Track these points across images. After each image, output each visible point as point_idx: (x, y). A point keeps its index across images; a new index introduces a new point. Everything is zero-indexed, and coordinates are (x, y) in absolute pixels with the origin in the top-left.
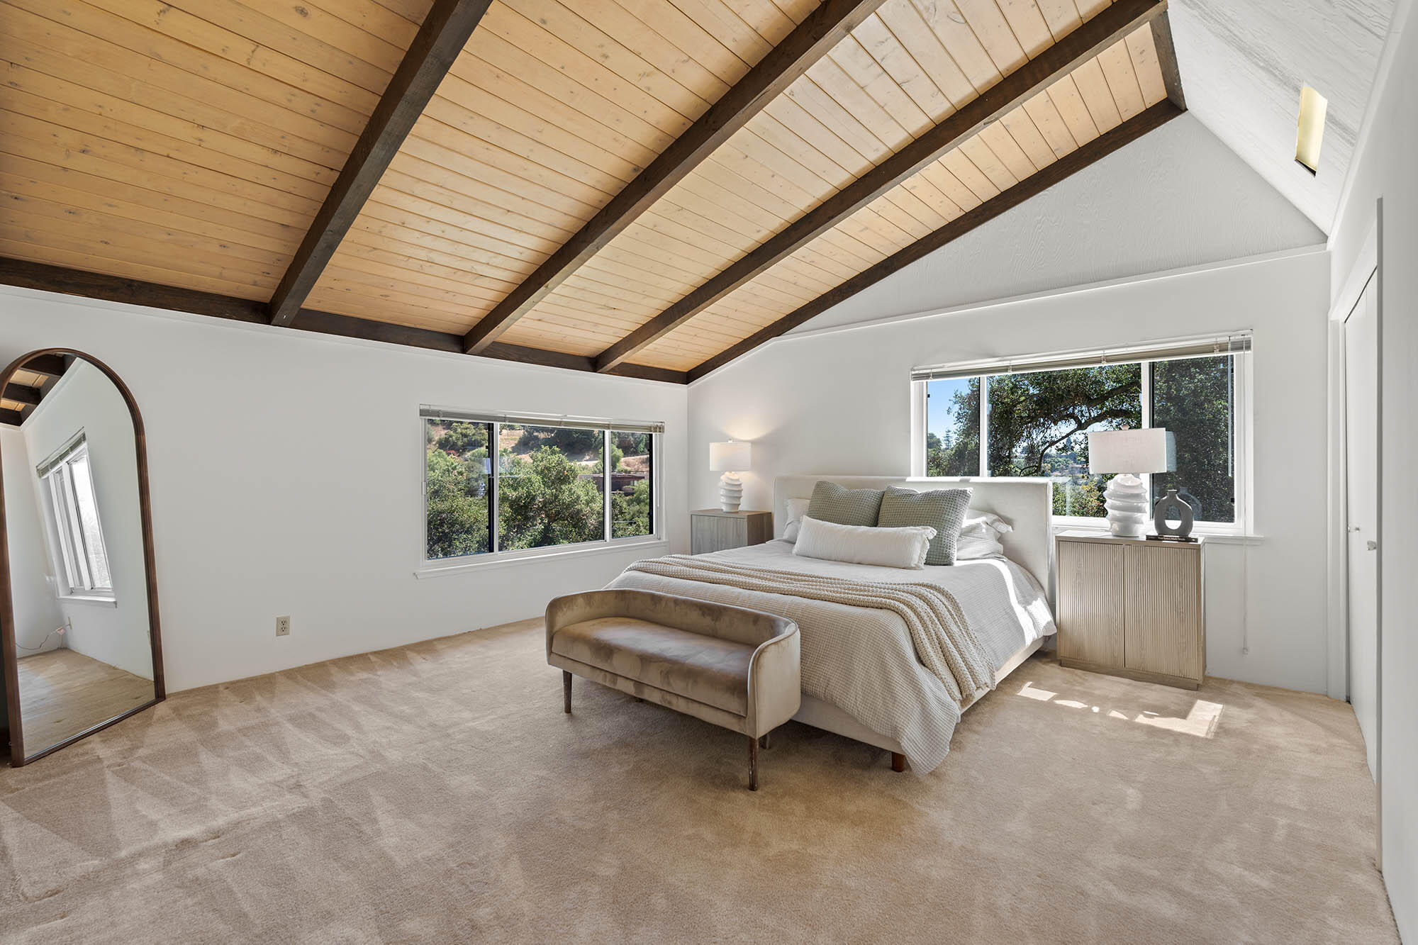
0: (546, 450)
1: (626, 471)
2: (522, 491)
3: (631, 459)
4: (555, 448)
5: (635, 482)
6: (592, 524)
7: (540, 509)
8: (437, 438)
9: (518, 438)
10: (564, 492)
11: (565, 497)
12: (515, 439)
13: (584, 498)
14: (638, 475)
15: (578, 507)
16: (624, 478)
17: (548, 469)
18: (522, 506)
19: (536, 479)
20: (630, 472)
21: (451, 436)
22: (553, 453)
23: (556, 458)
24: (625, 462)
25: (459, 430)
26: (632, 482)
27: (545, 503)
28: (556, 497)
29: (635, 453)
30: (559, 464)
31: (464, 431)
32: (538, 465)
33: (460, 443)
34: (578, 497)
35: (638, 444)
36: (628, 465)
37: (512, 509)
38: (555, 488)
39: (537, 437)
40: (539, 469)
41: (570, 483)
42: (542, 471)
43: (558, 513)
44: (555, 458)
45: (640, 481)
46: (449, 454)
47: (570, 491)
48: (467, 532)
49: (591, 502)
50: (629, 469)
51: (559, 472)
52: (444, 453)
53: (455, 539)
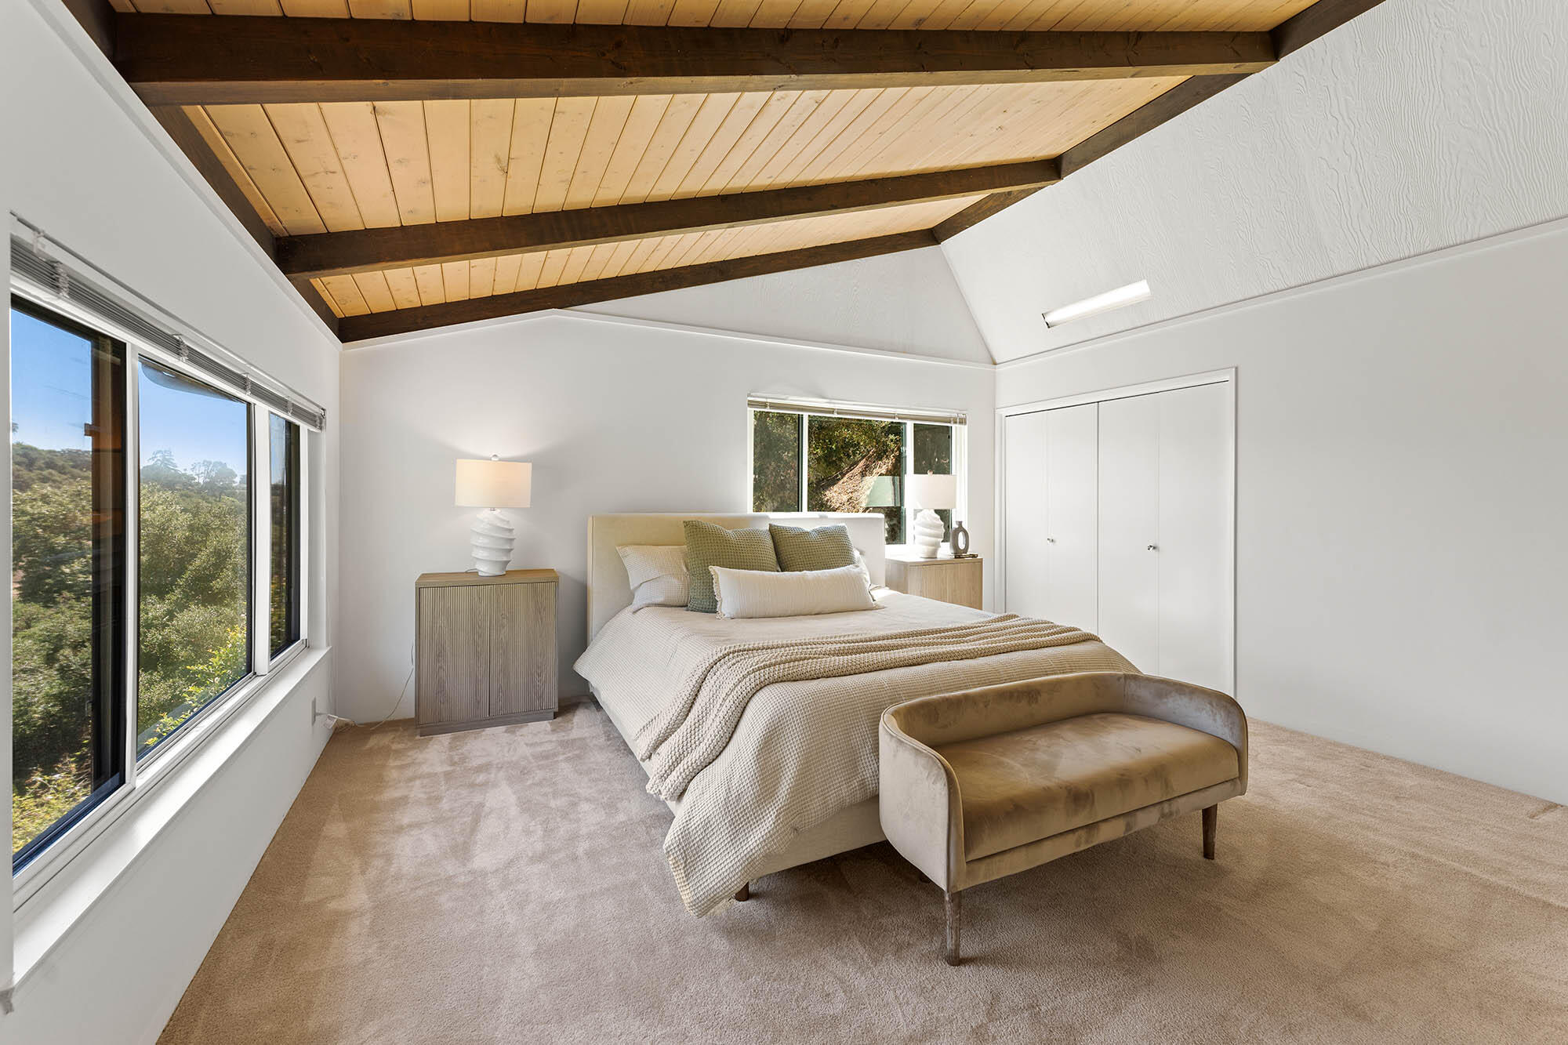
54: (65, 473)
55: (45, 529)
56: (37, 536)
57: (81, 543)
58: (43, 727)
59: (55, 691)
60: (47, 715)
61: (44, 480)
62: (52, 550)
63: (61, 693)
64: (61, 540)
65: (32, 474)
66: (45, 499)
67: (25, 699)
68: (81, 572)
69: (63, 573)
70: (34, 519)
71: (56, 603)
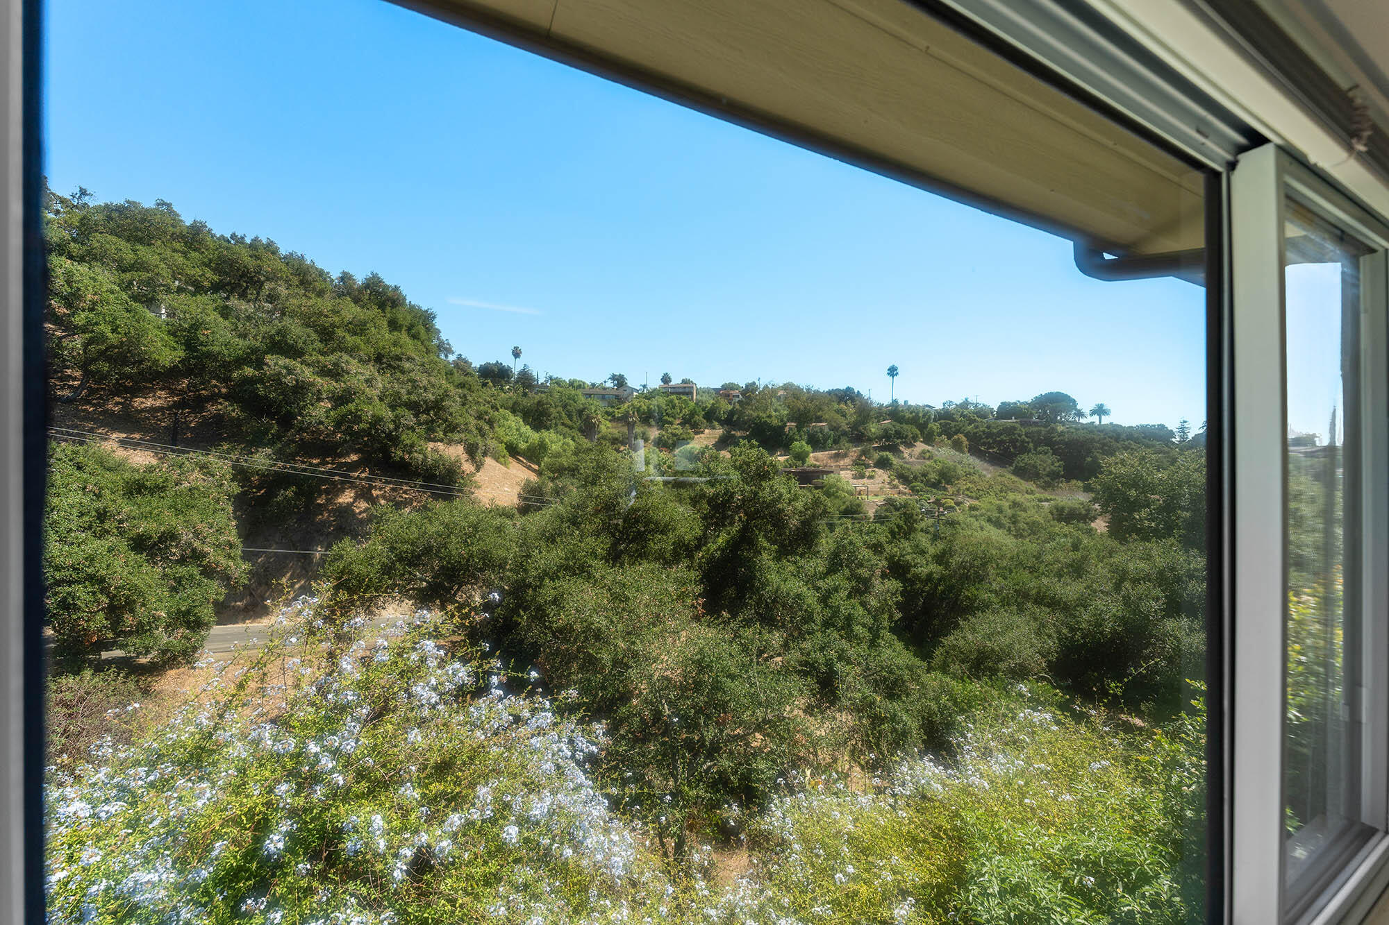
0: (745, 444)
1: (815, 466)
2: (720, 488)
3: (819, 454)
4: (754, 442)
5: (825, 476)
6: (794, 525)
7: (738, 507)
8: (652, 438)
9: (718, 436)
10: (764, 489)
11: (765, 494)
12: (715, 438)
13: (786, 496)
14: (826, 469)
15: (780, 506)
16: (813, 472)
17: (748, 464)
18: (719, 504)
19: (735, 476)
20: (818, 467)
21: (663, 436)
22: (752, 447)
23: (752, 452)
24: (814, 457)
25: (670, 431)
26: (821, 477)
27: (743, 501)
28: (756, 494)
29: (823, 449)
30: (759, 459)
31: (674, 431)
32: (736, 460)
33: (670, 442)
34: (781, 495)
35: (825, 441)
36: (817, 460)
37: (709, 505)
38: (754, 485)
39: (734, 435)
40: (738, 463)
41: (770, 479)
42: (741, 467)
43: (757, 512)
44: (754, 452)
45: (829, 476)
46: (661, 451)
47: (771, 489)
48: (662, 532)
49: (794, 500)
50: (818, 463)
51: (758, 469)
52: (657, 450)
53: (649, 540)
54: (1139, 443)
55: (1123, 484)
56: (1118, 489)
57: (1146, 497)
58: (1112, 641)
59: (1120, 614)
60: (1114, 632)
61: (1126, 448)
62: (1126, 499)
63: (1124, 617)
64: (1133, 493)
65: (1118, 445)
66: (1123, 462)
67: (1100, 615)
68: (1148, 520)
69: (1135, 518)
70: (1117, 477)
71: (1127, 542)
